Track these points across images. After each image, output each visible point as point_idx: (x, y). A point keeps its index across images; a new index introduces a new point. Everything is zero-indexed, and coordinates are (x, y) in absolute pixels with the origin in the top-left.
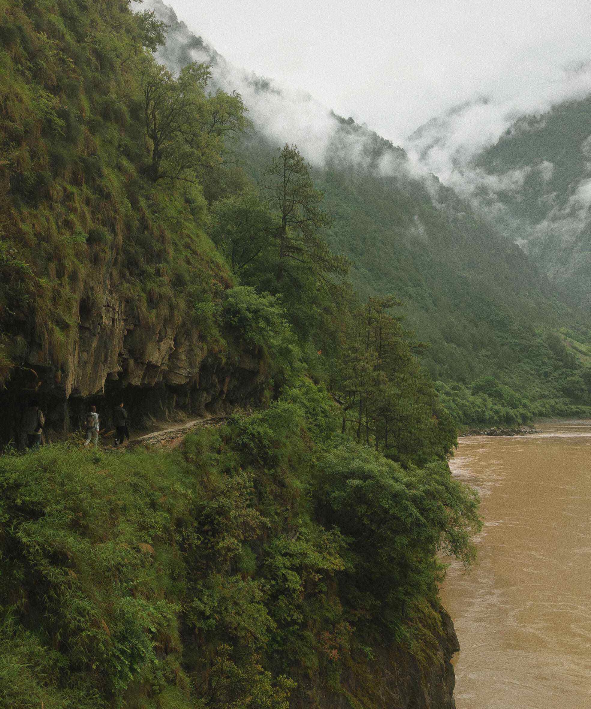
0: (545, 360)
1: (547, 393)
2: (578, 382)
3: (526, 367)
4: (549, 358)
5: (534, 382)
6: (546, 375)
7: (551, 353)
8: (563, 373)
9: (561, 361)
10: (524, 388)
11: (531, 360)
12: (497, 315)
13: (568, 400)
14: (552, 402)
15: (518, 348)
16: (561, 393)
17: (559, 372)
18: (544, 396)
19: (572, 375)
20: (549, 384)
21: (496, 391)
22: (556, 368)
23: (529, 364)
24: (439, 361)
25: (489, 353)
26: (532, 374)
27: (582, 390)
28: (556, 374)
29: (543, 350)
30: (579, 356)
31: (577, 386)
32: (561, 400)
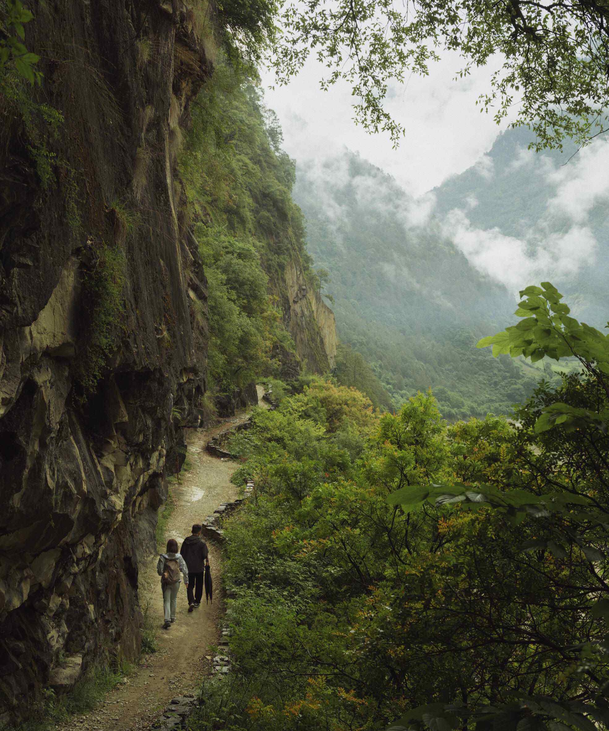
0: (496, 371)
1: (494, 398)
2: (519, 389)
3: (481, 378)
4: (499, 371)
5: (485, 389)
6: (496, 384)
7: (502, 367)
8: (509, 382)
9: (508, 372)
10: (475, 394)
11: (485, 372)
12: (460, 336)
13: (510, 403)
14: (497, 405)
15: (475, 363)
16: (506, 398)
17: (506, 381)
18: (492, 401)
19: (516, 384)
20: (497, 392)
21: (446, 397)
22: (504, 378)
23: (483, 375)
24: (405, 375)
25: (451, 367)
26: (484, 384)
27: (521, 395)
28: (503, 383)
29: (495, 364)
30: (524, 367)
31: (517, 392)
32: (505, 403)
